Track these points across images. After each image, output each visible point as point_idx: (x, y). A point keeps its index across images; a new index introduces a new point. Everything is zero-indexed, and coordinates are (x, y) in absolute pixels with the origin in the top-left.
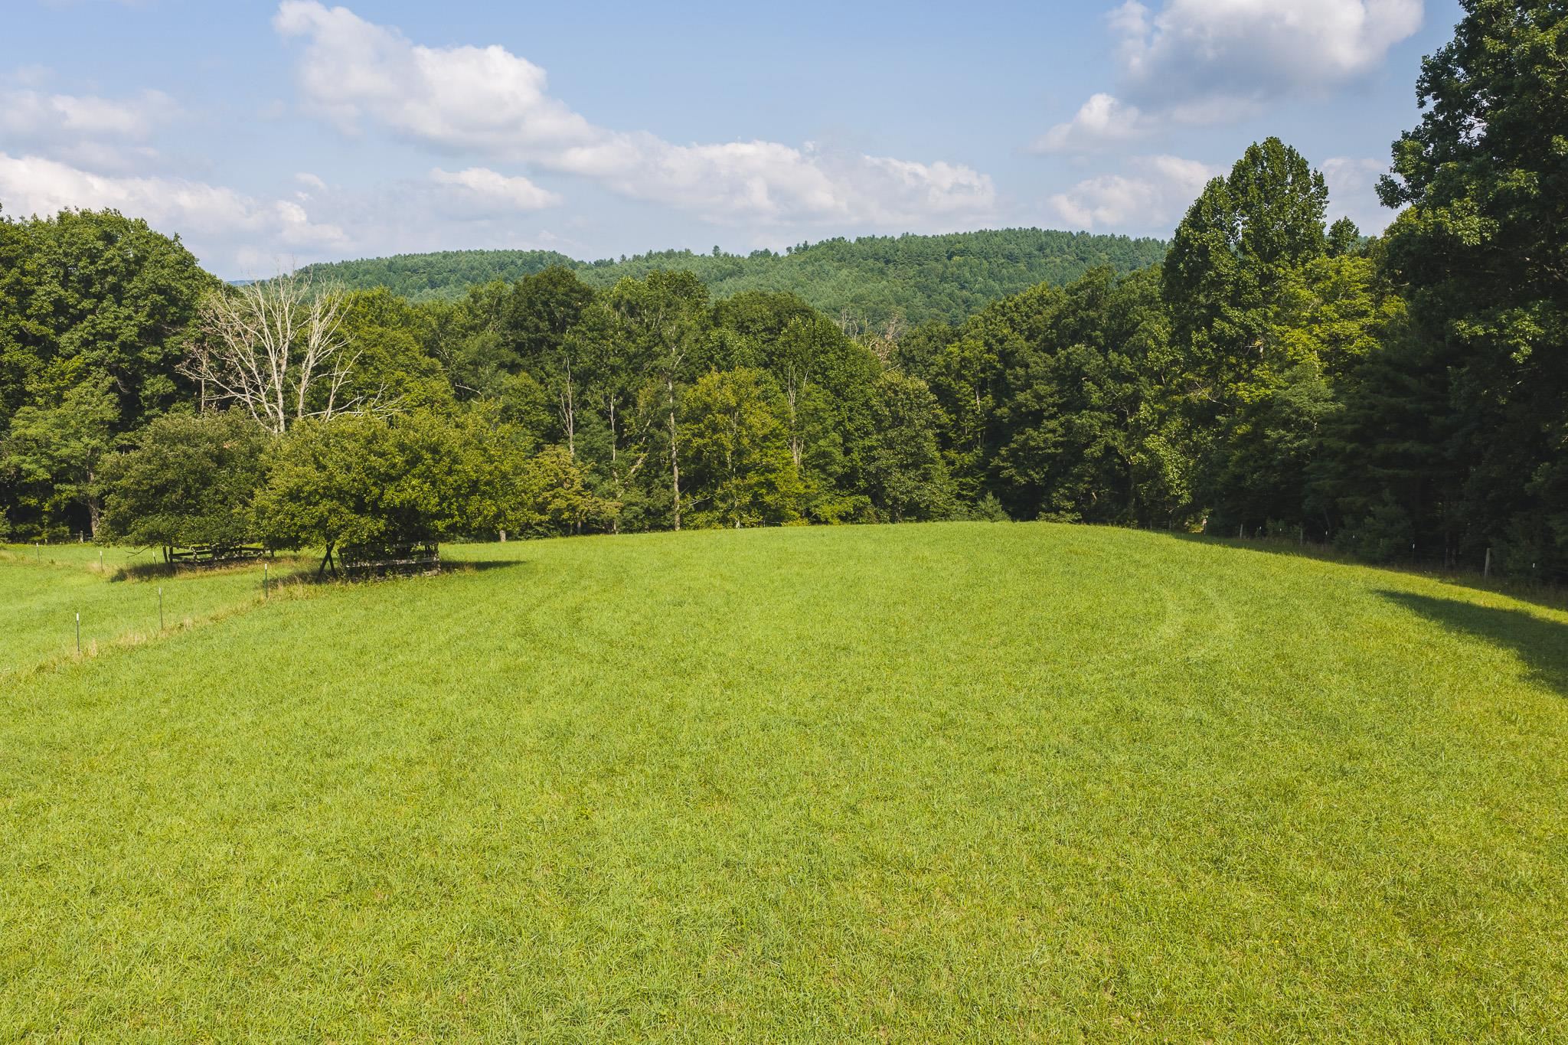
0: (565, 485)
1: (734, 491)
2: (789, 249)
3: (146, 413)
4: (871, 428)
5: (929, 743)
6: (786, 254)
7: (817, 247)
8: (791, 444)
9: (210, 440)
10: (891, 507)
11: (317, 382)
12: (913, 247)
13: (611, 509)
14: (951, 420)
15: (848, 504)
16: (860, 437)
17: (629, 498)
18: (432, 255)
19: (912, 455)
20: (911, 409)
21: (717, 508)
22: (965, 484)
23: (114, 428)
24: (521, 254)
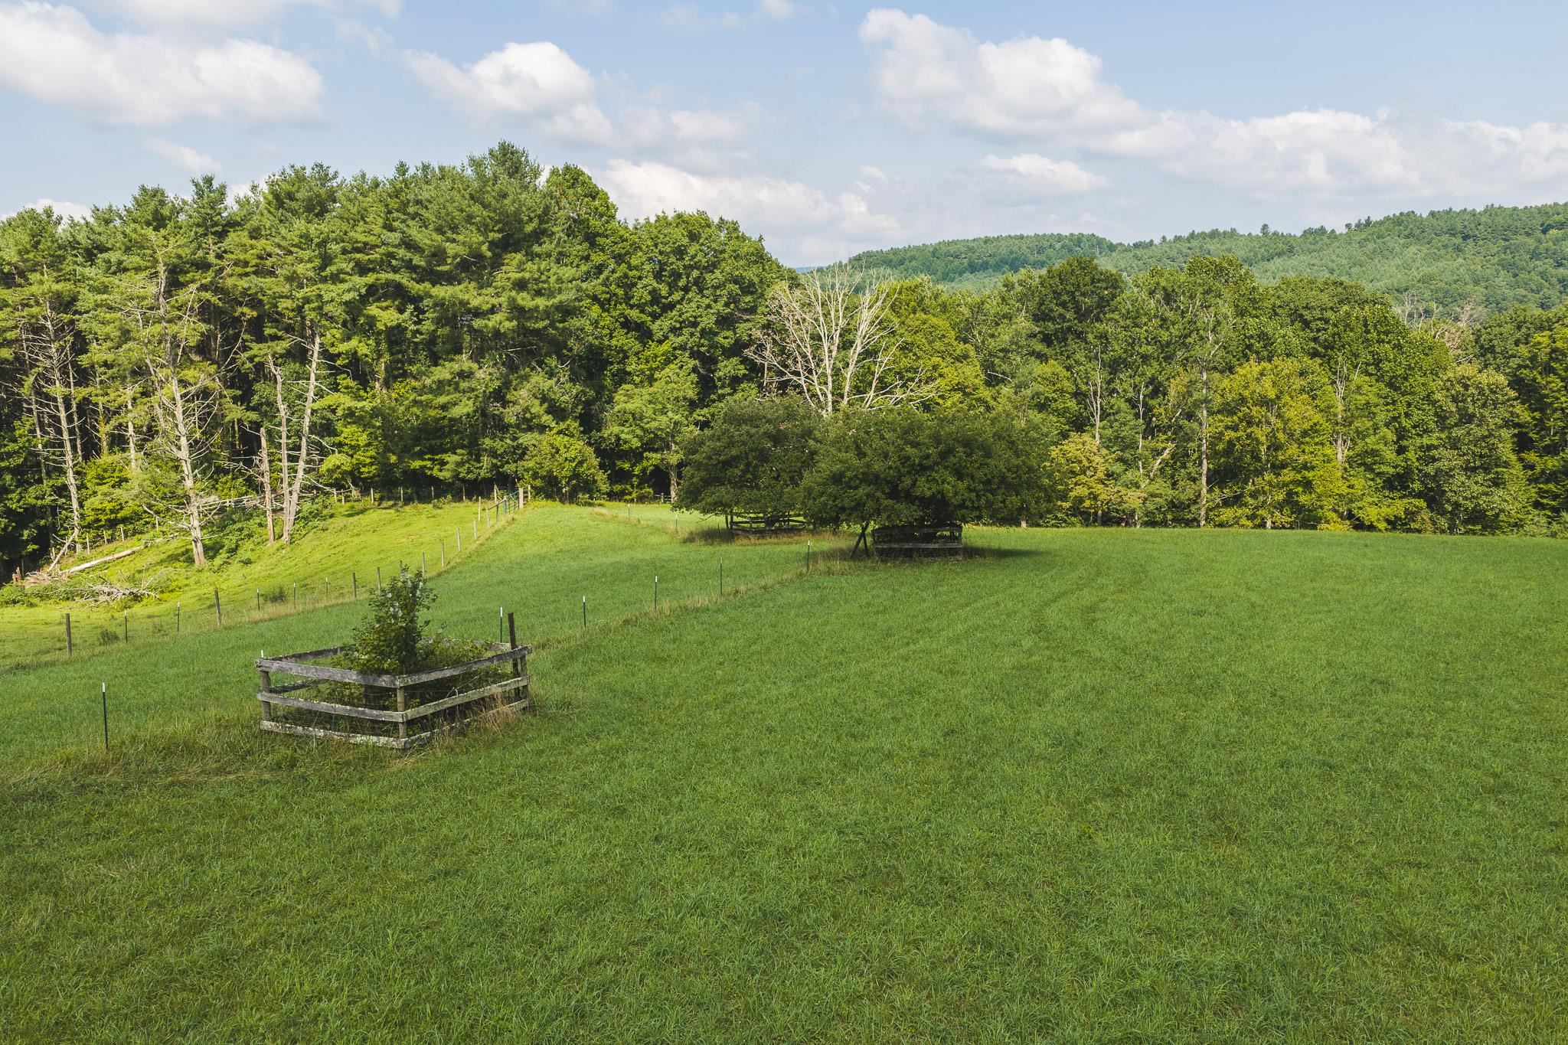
0: (1088, 473)
1: (1267, 488)
2: (1348, 226)
3: (720, 392)
4: (1432, 425)
5: (1477, 806)
6: (1345, 231)
7: (1381, 223)
8: (1336, 441)
9: (769, 421)
10: (1450, 512)
11: (863, 367)
12: (1500, 220)
13: (1133, 500)
14: (1534, 418)
15: (1398, 507)
16: (1418, 435)
17: (1152, 488)
18: (974, 240)
19: (1481, 456)
20: (1484, 405)
21: (1246, 505)
22: (1546, 492)
23: (693, 405)
24: (1059, 238)
